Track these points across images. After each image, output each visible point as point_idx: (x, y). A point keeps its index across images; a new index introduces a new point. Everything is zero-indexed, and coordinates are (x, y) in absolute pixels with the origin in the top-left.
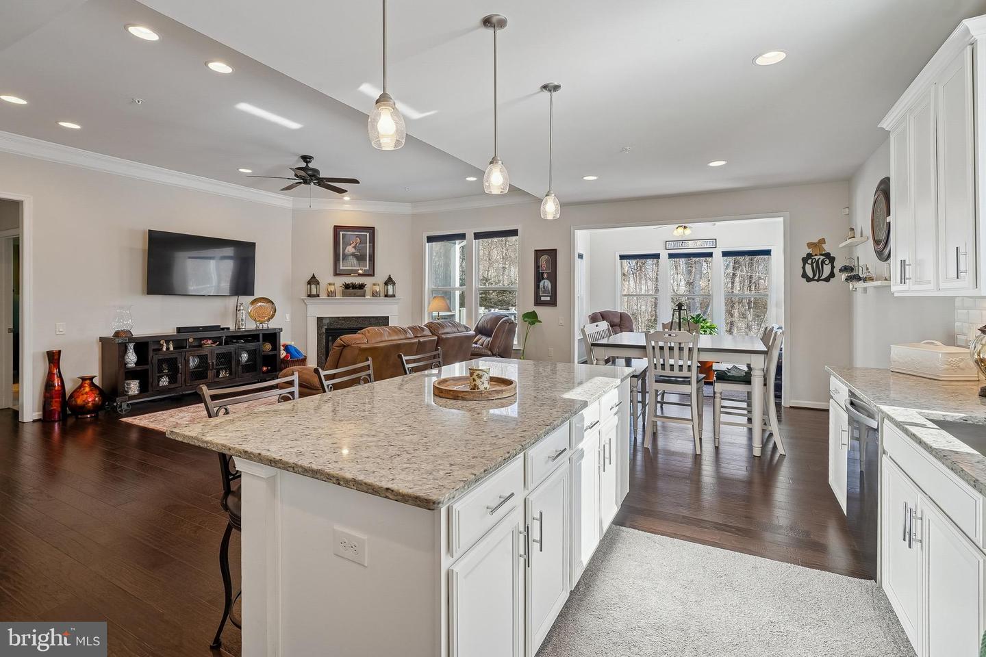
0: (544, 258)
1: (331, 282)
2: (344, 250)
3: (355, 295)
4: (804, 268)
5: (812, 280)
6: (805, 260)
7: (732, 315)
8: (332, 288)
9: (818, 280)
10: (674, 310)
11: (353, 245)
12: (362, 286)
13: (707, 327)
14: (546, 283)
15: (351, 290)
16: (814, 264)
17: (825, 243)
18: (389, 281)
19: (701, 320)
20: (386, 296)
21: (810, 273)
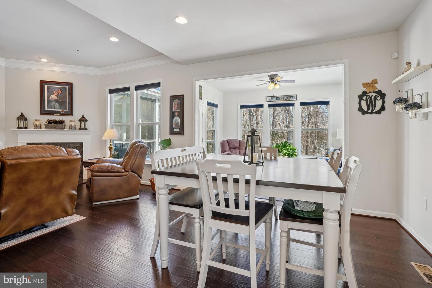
0: (176, 102)
1: (38, 119)
2: (48, 97)
3: (55, 128)
4: (360, 103)
5: (366, 113)
6: (361, 97)
7: (307, 142)
8: (37, 123)
9: (371, 113)
10: (248, 136)
11: (56, 94)
12: (62, 122)
13: (291, 149)
14: (177, 119)
15: (53, 125)
16: (368, 100)
17: (377, 83)
18: (83, 119)
19: (287, 144)
20: (80, 129)
21: (365, 108)
